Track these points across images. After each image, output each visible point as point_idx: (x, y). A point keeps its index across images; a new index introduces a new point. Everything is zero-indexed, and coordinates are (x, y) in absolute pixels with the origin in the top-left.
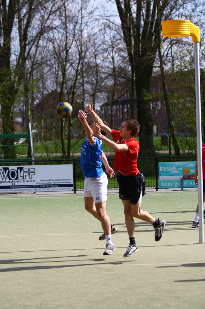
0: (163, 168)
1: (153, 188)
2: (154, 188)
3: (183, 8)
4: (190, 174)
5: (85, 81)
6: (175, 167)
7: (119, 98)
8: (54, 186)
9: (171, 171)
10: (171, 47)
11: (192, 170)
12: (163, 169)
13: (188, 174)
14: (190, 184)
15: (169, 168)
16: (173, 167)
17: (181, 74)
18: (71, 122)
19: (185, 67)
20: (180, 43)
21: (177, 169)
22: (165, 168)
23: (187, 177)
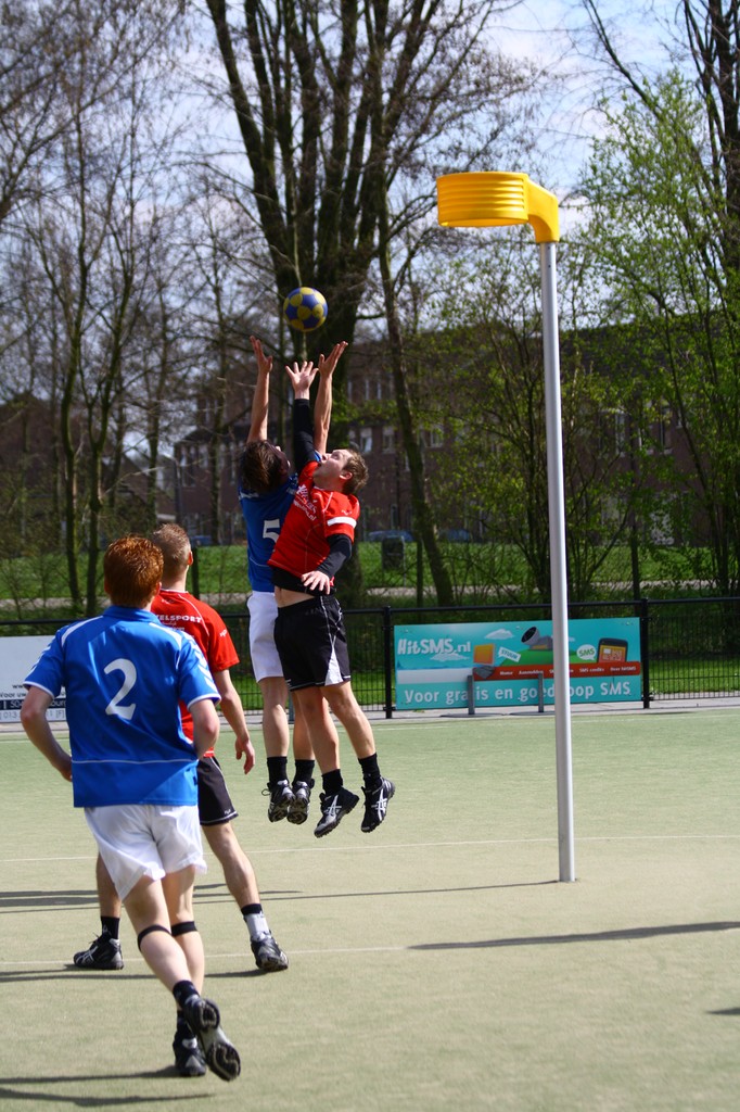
0: (410, 643)
1: (375, 707)
2: (381, 707)
3: (461, 126)
4: (496, 663)
6: (447, 641)
8: (56, 703)
9: (434, 654)
11: (502, 648)
12: (410, 648)
13: (490, 661)
14: (497, 694)
15: (428, 644)
16: (441, 641)
21: (455, 648)
22: (415, 643)
23: (487, 673)
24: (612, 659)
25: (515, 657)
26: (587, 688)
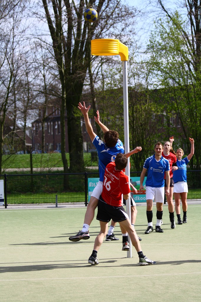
1: (82, 203)
2: (84, 203)
3: (114, 27)
5: (16, 99)
7: (50, 115)
10: (101, 65)
12: (93, 185)
17: (111, 91)
18: (3, 138)
19: (115, 85)
20: (110, 61)
22: (94, 183)
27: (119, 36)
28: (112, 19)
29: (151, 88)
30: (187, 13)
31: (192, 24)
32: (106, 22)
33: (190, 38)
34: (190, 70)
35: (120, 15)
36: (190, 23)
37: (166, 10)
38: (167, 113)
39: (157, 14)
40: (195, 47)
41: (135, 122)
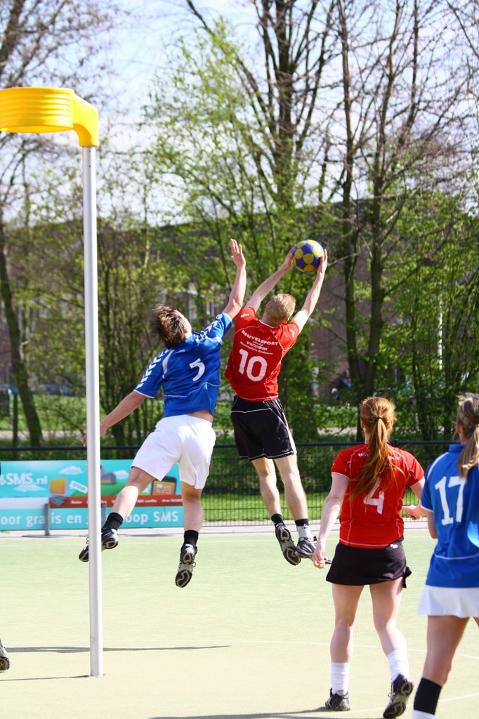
3: (57, 56)
4: (68, 494)
6: (28, 475)
9: (17, 485)
10: (22, 160)
11: (73, 482)
13: (63, 493)
14: (68, 519)
15: (12, 477)
16: (23, 475)
17: (51, 230)
19: (59, 214)
20: (48, 149)
21: (35, 481)
23: (60, 502)
24: (163, 492)
25: (84, 489)
26: (143, 516)
27: (70, 80)
28: (51, 34)
29: (155, 221)
30: (257, 21)
31: (269, 50)
32: (38, 41)
33: (264, 89)
34: (261, 173)
35: (75, 24)
36: (262, 46)
37: (199, 12)
38: (199, 290)
39: (176, 23)
40: (276, 113)
41: (111, 312)
